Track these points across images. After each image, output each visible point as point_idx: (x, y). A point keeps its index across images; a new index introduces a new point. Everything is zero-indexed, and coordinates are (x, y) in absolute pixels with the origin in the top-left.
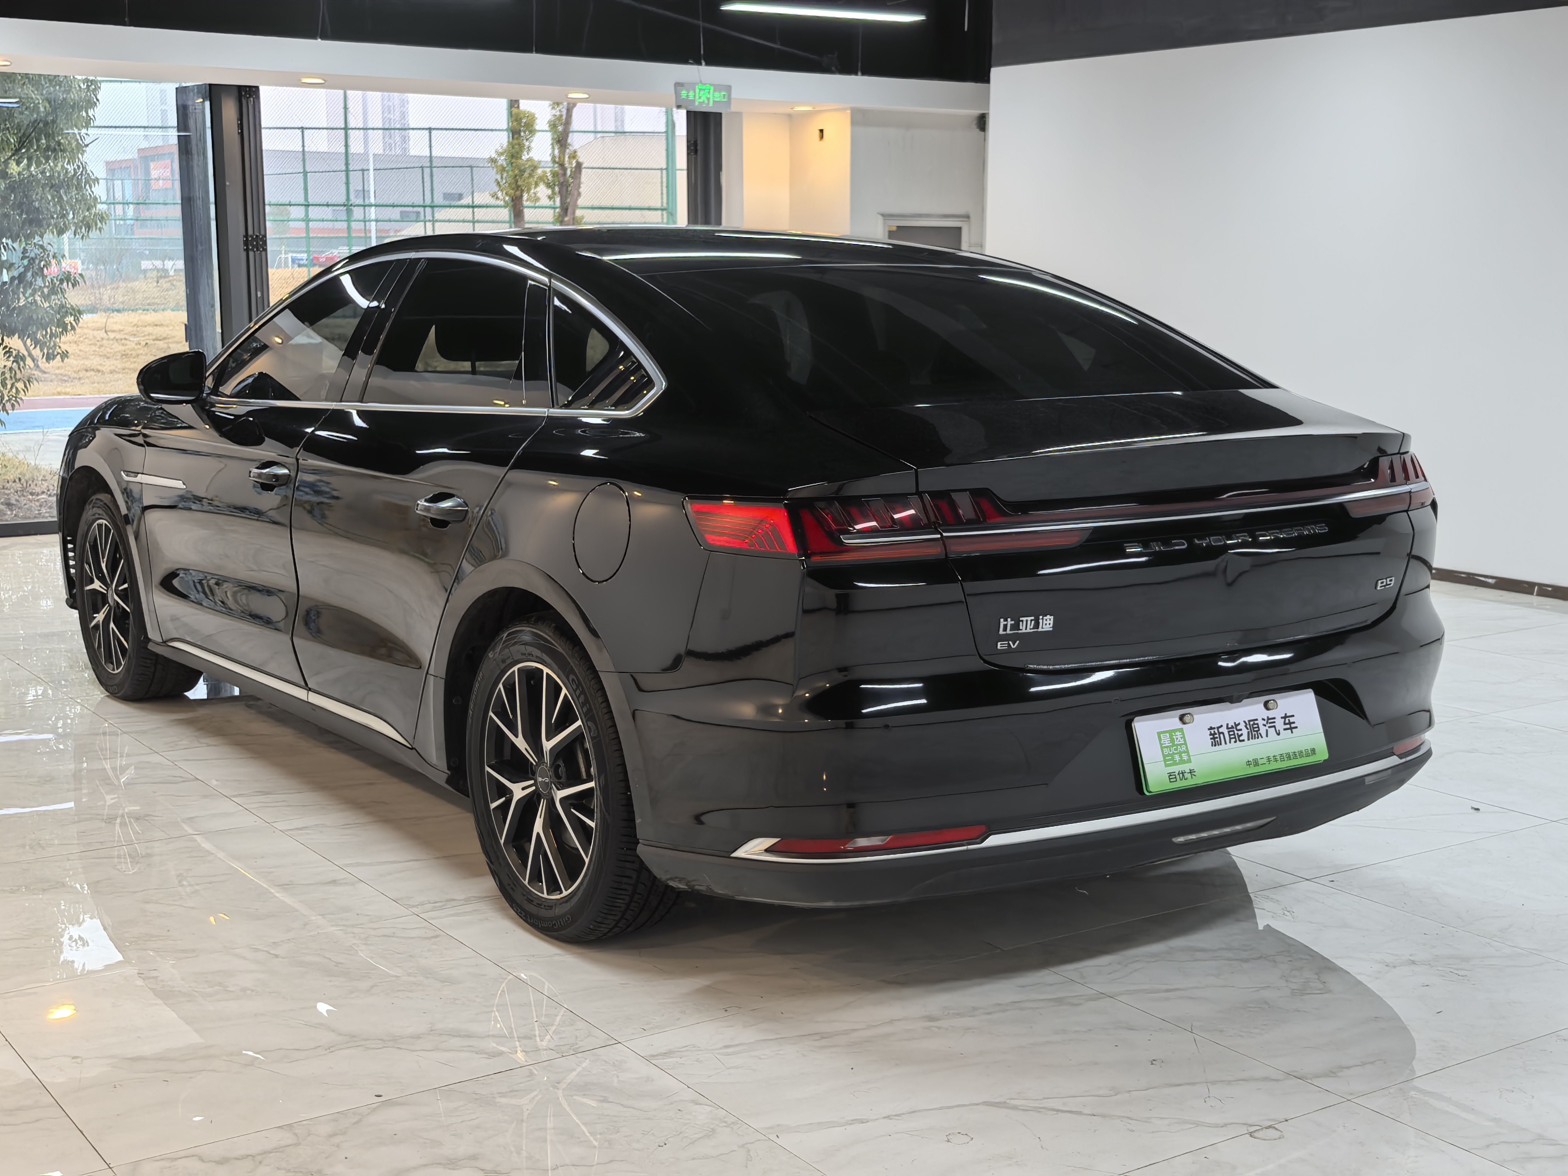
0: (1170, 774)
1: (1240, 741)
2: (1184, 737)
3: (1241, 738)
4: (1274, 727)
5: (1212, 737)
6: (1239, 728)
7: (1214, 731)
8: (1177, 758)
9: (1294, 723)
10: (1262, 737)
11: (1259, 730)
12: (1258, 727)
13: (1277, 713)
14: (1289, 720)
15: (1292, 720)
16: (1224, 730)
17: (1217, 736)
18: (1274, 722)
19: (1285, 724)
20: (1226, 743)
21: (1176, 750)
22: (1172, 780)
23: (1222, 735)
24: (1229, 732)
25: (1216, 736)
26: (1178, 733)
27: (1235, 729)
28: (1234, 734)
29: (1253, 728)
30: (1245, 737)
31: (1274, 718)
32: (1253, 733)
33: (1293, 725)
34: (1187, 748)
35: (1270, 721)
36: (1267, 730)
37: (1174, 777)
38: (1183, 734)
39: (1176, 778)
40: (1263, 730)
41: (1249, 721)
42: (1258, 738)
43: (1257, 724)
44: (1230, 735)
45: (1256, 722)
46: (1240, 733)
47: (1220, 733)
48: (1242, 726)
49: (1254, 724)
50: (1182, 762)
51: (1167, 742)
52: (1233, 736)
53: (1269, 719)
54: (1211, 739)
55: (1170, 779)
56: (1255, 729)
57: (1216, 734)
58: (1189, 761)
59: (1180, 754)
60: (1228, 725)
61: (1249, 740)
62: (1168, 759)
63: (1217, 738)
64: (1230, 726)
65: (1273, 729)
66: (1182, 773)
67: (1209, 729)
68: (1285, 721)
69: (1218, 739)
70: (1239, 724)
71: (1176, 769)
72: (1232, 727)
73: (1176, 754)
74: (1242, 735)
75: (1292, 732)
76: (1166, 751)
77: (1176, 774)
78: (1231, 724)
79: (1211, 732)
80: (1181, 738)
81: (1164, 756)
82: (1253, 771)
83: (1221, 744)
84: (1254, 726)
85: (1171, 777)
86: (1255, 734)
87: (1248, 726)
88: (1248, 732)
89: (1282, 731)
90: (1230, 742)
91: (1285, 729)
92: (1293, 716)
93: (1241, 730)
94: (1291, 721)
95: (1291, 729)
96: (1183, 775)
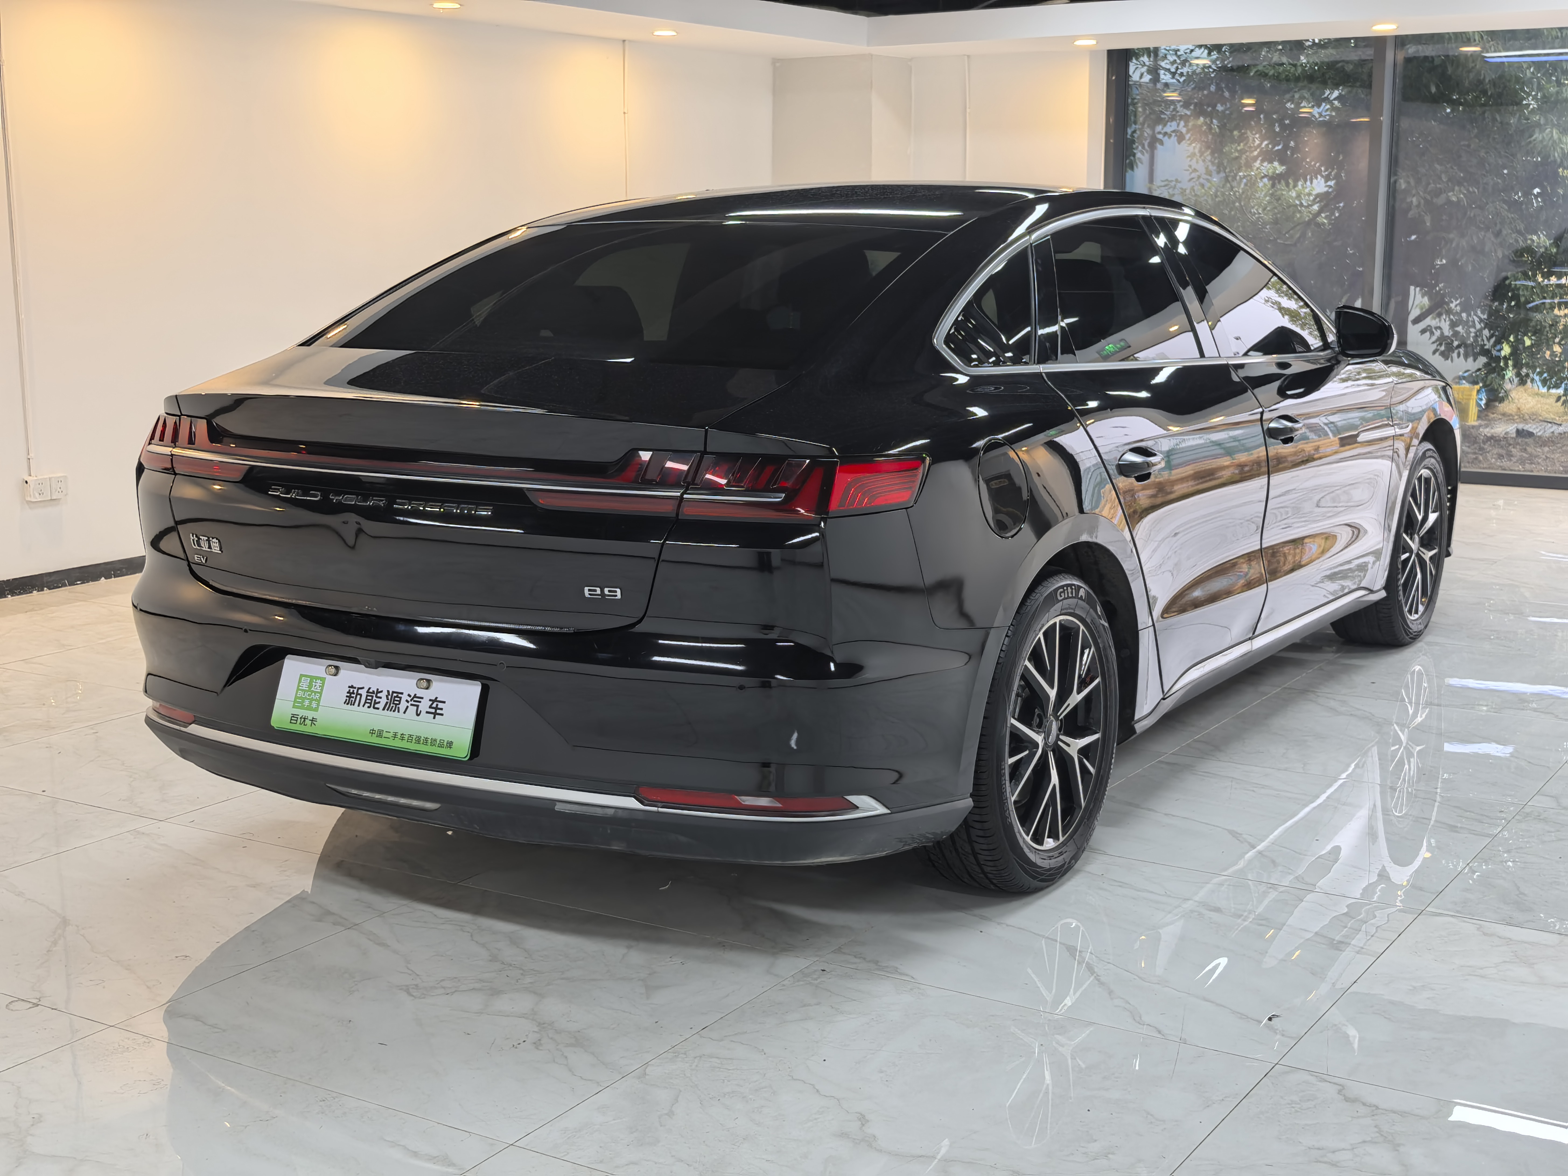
0: (293, 716)
1: (374, 708)
2: (322, 687)
3: (376, 706)
4: (417, 706)
5: (349, 695)
6: (379, 695)
7: (353, 691)
8: (307, 703)
9: (441, 709)
10: (399, 712)
11: (399, 704)
12: (400, 701)
13: (427, 695)
14: (437, 705)
15: (440, 705)
16: (363, 693)
17: (354, 696)
18: (420, 702)
19: (430, 707)
20: (359, 706)
21: (309, 695)
22: (292, 721)
23: (359, 696)
24: (367, 696)
25: (352, 695)
26: (319, 681)
27: (374, 695)
28: (371, 700)
29: (394, 700)
30: (381, 706)
31: (422, 698)
32: (392, 705)
33: (438, 711)
34: (320, 698)
35: (415, 700)
36: (407, 707)
37: (296, 719)
38: (323, 684)
39: (297, 721)
40: (403, 705)
41: (393, 692)
42: (394, 711)
43: (400, 698)
44: (367, 699)
45: (400, 695)
46: (378, 700)
47: (358, 694)
48: (383, 695)
49: (397, 697)
50: (309, 708)
51: (304, 686)
52: (370, 701)
53: (415, 696)
54: (347, 696)
55: (291, 719)
56: (395, 702)
57: (354, 694)
58: (316, 710)
59: (311, 700)
60: (370, 688)
61: (384, 709)
62: (298, 702)
63: (353, 697)
64: (371, 691)
65: (415, 708)
66: (305, 718)
67: (349, 687)
68: (432, 704)
69: (353, 699)
70: (382, 692)
71: (301, 713)
72: (373, 692)
73: (308, 699)
74: (379, 702)
75: (434, 718)
76: (300, 693)
77: (299, 717)
78: (374, 689)
79: (350, 690)
80: (320, 686)
81: (296, 697)
82: (374, 740)
83: (354, 705)
84: (396, 699)
85: (293, 718)
86: (393, 707)
87: (390, 697)
88: (387, 703)
89: (423, 713)
90: (363, 706)
91: (427, 712)
92: (444, 702)
93: (381, 698)
94: (439, 707)
95: (435, 714)
96: (304, 721)
